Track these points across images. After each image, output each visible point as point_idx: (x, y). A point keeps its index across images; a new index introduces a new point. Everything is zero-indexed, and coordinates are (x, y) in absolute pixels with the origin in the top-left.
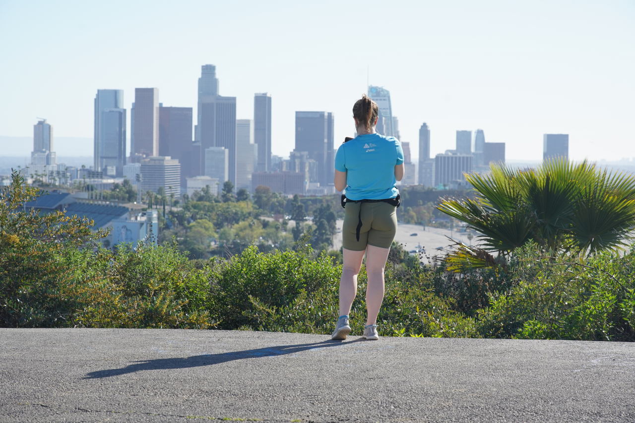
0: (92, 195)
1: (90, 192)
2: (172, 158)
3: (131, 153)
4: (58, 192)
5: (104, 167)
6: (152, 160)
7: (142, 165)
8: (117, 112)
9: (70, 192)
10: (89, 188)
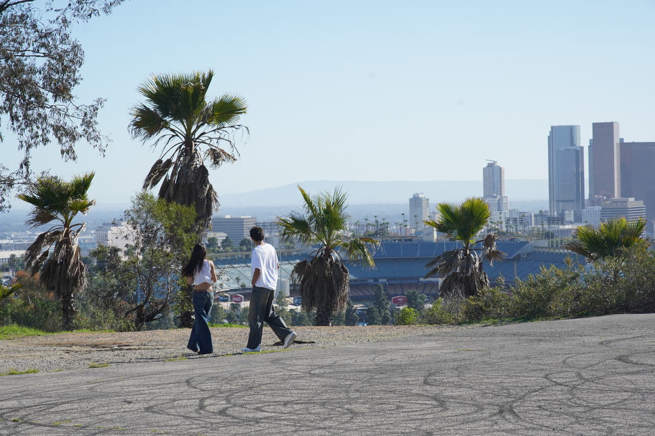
0: (552, 242)
1: (551, 240)
2: (635, 200)
3: (590, 195)
4: (516, 240)
5: (560, 212)
6: (614, 202)
7: (602, 209)
8: (573, 150)
9: (529, 240)
10: (548, 235)
